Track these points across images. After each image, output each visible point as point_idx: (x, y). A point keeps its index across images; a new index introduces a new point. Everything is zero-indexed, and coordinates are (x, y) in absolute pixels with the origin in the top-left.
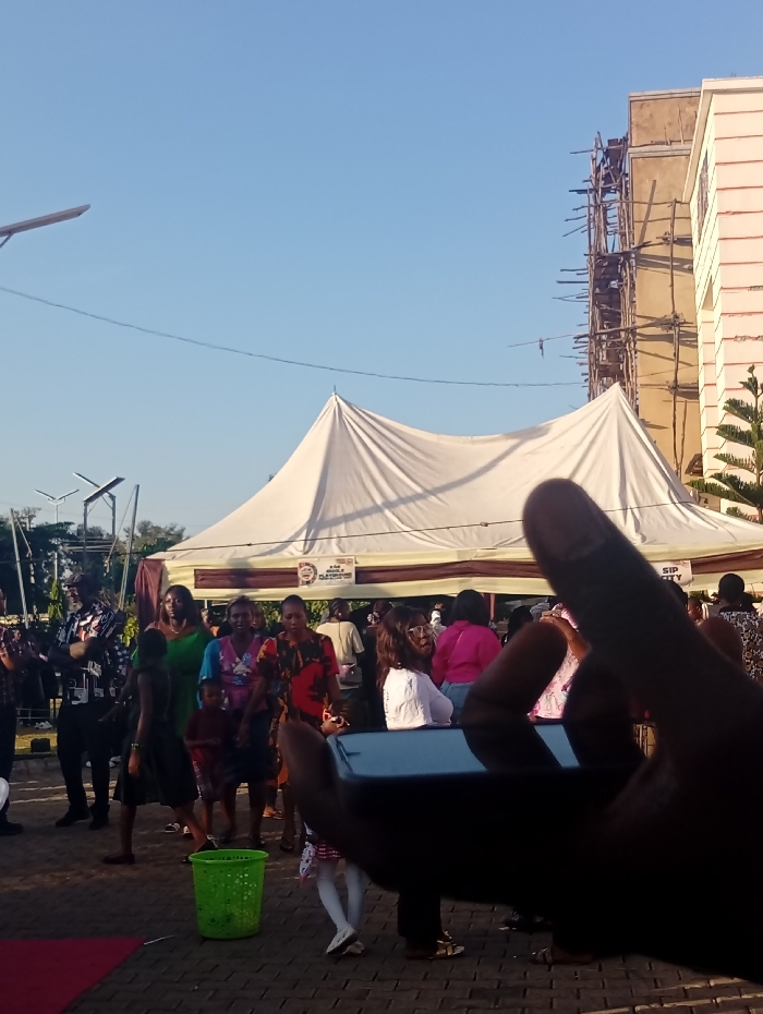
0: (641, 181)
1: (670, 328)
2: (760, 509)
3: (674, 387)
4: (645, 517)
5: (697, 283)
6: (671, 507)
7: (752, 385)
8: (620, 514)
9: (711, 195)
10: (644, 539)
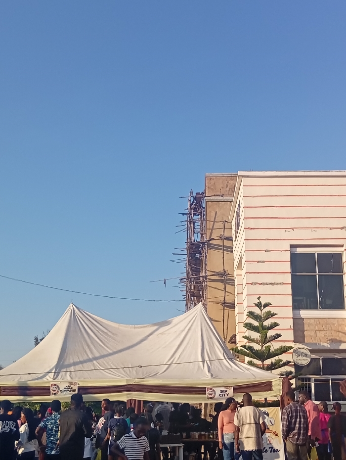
0: (210, 212)
1: (222, 277)
2: (263, 362)
3: (224, 303)
4: (213, 365)
5: (234, 258)
6: (224, 361)
7: (259, 305)
8: (201, 363)
9: (241, 220)
10: (212, 375)
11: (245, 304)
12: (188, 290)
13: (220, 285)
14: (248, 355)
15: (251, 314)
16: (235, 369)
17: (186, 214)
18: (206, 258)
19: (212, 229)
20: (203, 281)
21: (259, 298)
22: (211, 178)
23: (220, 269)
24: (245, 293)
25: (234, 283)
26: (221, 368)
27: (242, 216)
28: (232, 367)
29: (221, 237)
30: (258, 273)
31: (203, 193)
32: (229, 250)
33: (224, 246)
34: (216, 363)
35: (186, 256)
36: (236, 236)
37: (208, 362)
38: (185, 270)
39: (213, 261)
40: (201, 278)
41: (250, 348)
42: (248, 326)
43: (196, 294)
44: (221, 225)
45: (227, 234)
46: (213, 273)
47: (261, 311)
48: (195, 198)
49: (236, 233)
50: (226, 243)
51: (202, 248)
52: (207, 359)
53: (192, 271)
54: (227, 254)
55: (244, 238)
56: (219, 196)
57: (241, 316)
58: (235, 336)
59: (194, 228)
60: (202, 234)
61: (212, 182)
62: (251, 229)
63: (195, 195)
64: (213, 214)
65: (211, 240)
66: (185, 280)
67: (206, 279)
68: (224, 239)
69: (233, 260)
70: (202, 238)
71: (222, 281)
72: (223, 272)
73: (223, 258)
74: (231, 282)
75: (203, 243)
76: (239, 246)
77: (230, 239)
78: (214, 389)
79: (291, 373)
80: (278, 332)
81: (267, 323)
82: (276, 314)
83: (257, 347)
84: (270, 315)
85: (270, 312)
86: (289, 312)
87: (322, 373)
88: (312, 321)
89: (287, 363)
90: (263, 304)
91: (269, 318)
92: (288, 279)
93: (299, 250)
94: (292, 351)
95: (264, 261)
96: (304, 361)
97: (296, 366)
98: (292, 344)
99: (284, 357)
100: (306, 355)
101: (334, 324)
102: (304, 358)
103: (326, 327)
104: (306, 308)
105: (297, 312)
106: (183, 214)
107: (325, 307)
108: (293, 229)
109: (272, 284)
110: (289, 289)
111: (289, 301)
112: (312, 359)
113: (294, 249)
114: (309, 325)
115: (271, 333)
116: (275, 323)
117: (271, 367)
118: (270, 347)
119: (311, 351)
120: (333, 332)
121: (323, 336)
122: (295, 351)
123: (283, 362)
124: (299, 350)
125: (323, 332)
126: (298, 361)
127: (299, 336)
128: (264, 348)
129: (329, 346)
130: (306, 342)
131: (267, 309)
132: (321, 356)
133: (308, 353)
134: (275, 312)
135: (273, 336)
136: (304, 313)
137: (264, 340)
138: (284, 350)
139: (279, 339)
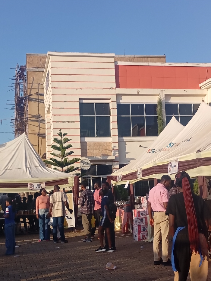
0: (30, 78)
1: (38, 118)
2: (62, 168)
3: (39, 135)
4: (32, 170)
5: (45, 106)
6: (39, 167)
7: (60, 134)
8: (25, 169)
9: (50, 83)
10: (32, 176)
11: (52, 134)
12: (16, 127)
13: (36, 124)
14: (53, 164)
15: (56, 140)
16: (46, 172)
17: (14, 79)
18: (27, 106)
19: (31, 89)
20: (26, 121)
21: (60, 130)
22: (30, 56)
23: (36, 114)
24: (52, 128)
25: (45, 122)
26: (37, 172)
27: (50, 80)
28: (44, 171)
29: (37, 94)
30: (60, 115)
31: (25, 66)
32: (42, 101)
33: (38, 99)
34: (34, 169)
35: (15, 105)
36: (46, 93)
37: (29, 168)
38: (14, 115)
39: (32, 109)
40: (24, 119)
41: (55, 160)
42: (54, 147)
43: (21, 129)
44: (37, 86)
45: (40, 92)
46: (32, 116)
47: (62, 138)
48: (20, 69)
49: (47, 90)
50: (40, 97)
51: (25, 100)
52: (28, 166)
53: (19, 115)
54: (41, 104)
55: (51, 94)
56: (35, 68)
57: (49, 141)
58: (45, 154)
59: (20, 88)
60: (25, 92)
61: (31, 59)
62: (56, 88)
63: (20, 67)
64: (32, 79)
65: (31, 95)
66: (14, 120)
67: (28, 119)
68: (39, 95)
69: (44, 108)
70: (25, 94)
71: (37, 121)
72: (38, 115)
73: (38, 106)
74: (43, 121)
75: (26, 97)
76: (48, 99)
77: (42, 95)
78: (33, 184)
79: (79, 174)
80: (72, 151)
81: (65, 145)
82: (70, 140)
83: (59, 159)
84: (67, 140)
85: (67, 138)
86: (78, 139)
87: (97, 174)
88: (92, 144)
89: (77, 169)
90: (63, 134)
91: (66, 142)
92: (78, 118)
93: (85, 101)
94: (79, 161)
95: (63, 108)
96: (87, 167)
97: (82, 170)
98: (80, 158)
99: (75, 165)
100: (88, 164)
101: (104, 145)
102: (87, 165)
103: (100, 147)
104: (88, 136)
105: (83, 138)
106: (12, 79)
107: (99, 135)
108: (81, 88)
109: (68, 122)
110: (78, 125)
111: (78, 132)
112: (91, 166)
113: (81, 101)
114: (90, 146)
115: (67, 151)
116: (70, 145)
117: (67, 171)
118: (67, 159)
119: (91, 161)
120: (103, 150)
121: (98, 152)
122: (81, 161)
123: (74, 168)
124: (84, 161)
125: (98, 150)
126: (83, 167)
127: (84, 152)
128: (63, 160)
129: (101, 158)
130: (88, 156)
131: (65, 137)
132: (96, 164)
133: (89, 162)
134: (70, 139)
135: (69, 153)
136: (87, 139)
137: (63, 155)
138: (75, 161)
139: (73, 154)
